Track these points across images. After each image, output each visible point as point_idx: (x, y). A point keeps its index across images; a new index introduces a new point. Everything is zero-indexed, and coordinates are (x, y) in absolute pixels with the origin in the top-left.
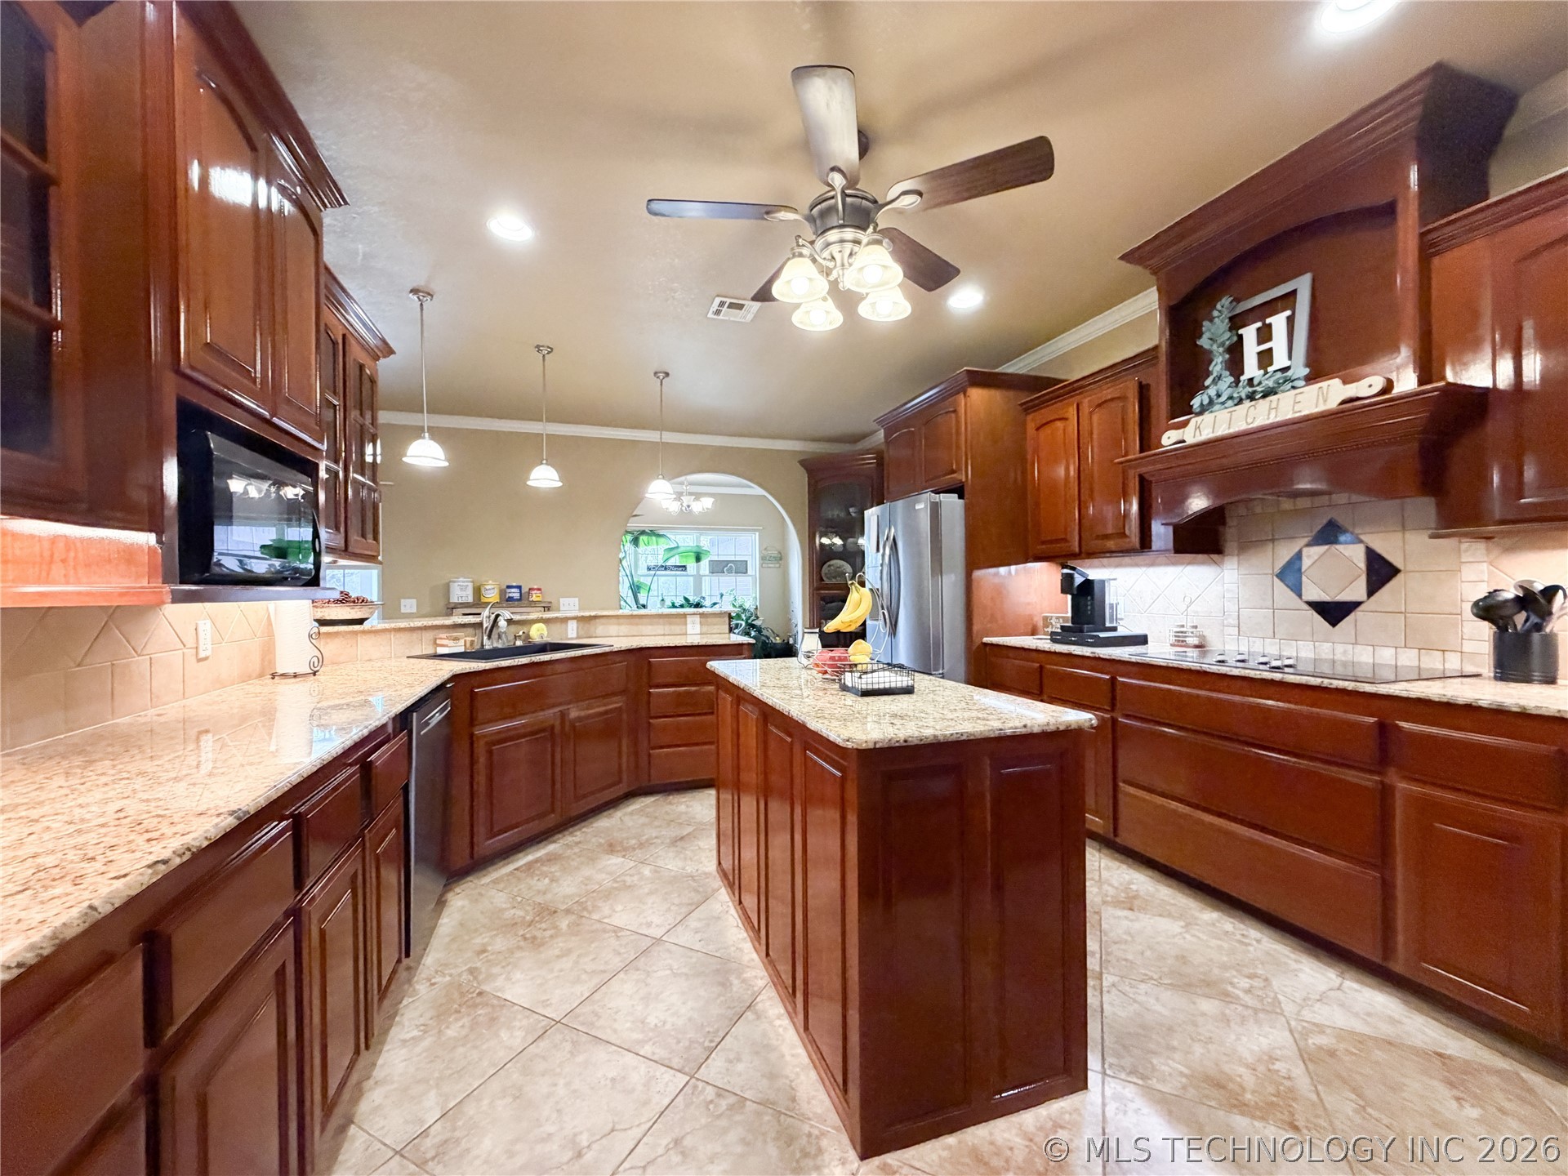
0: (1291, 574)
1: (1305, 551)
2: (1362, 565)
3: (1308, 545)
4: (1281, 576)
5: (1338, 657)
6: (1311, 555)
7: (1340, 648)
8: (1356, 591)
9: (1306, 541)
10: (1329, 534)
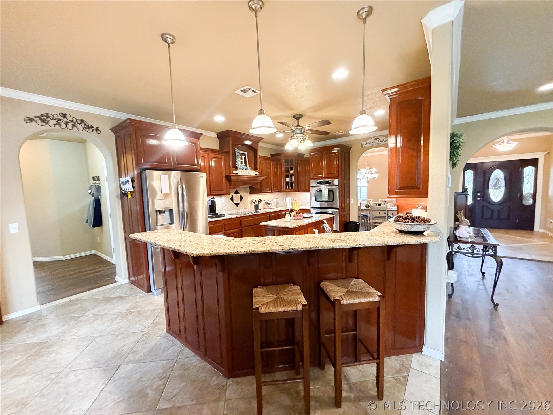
0: (232, 199)
1: (234, 195)
2: (240, 197)
3: (234, 194)
4: (231, 199)
5: (238, 212)
6: (235, 195)
7: (238, 210)
8: (239, 201)
9: (234, 193)
10: (237, 192)
